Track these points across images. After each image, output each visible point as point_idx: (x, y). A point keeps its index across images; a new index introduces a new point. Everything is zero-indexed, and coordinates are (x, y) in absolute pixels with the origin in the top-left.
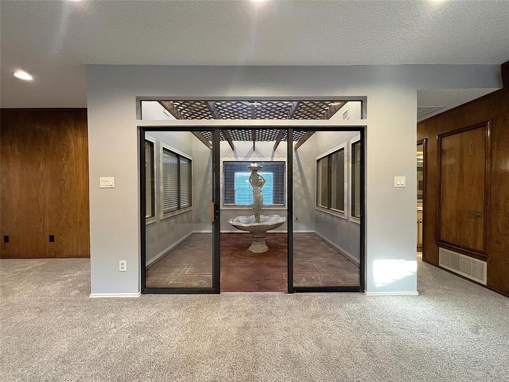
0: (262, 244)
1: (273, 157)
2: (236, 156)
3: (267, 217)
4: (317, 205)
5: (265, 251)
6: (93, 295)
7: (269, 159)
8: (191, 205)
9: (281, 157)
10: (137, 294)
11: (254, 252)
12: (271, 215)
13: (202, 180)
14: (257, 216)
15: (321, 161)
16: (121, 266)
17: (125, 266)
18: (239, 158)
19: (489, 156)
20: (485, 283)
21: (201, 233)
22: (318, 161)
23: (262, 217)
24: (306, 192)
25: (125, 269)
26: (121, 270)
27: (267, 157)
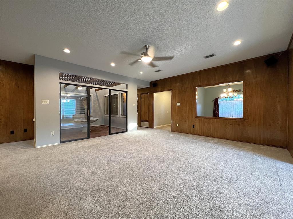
1: (85, 93)
4: (105, 114)
6: (37, 147)
10: (59, 143)
15: (106, 97)
16: (52, 134)
17: (54, 134)
18: (68, 92)
19: (149, 100)
20: (148, 127)
22: (105, 97)
24: (100, 109)
25: (54, 135)
26: (52, 135)
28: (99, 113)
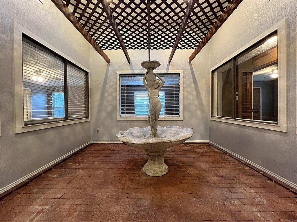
0: (161, 163)
1: (168, 69)
2: (132, 69)
3: (165, 128)
4: (212, 116)
5: (164, 173)
7: (163, 72)
8: (88, 116)
9: (177, 69)
11: (150, 174)
12: (169, 126)
13: (100, 92)
14: (154, 127)
18: (135, 71)
21: (98, 144)
22: (213, 72)
23: (159, 128)
24: (201, 104)
27: (162, 70)
28: (199, 113)
